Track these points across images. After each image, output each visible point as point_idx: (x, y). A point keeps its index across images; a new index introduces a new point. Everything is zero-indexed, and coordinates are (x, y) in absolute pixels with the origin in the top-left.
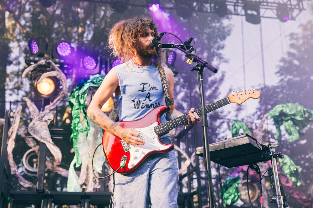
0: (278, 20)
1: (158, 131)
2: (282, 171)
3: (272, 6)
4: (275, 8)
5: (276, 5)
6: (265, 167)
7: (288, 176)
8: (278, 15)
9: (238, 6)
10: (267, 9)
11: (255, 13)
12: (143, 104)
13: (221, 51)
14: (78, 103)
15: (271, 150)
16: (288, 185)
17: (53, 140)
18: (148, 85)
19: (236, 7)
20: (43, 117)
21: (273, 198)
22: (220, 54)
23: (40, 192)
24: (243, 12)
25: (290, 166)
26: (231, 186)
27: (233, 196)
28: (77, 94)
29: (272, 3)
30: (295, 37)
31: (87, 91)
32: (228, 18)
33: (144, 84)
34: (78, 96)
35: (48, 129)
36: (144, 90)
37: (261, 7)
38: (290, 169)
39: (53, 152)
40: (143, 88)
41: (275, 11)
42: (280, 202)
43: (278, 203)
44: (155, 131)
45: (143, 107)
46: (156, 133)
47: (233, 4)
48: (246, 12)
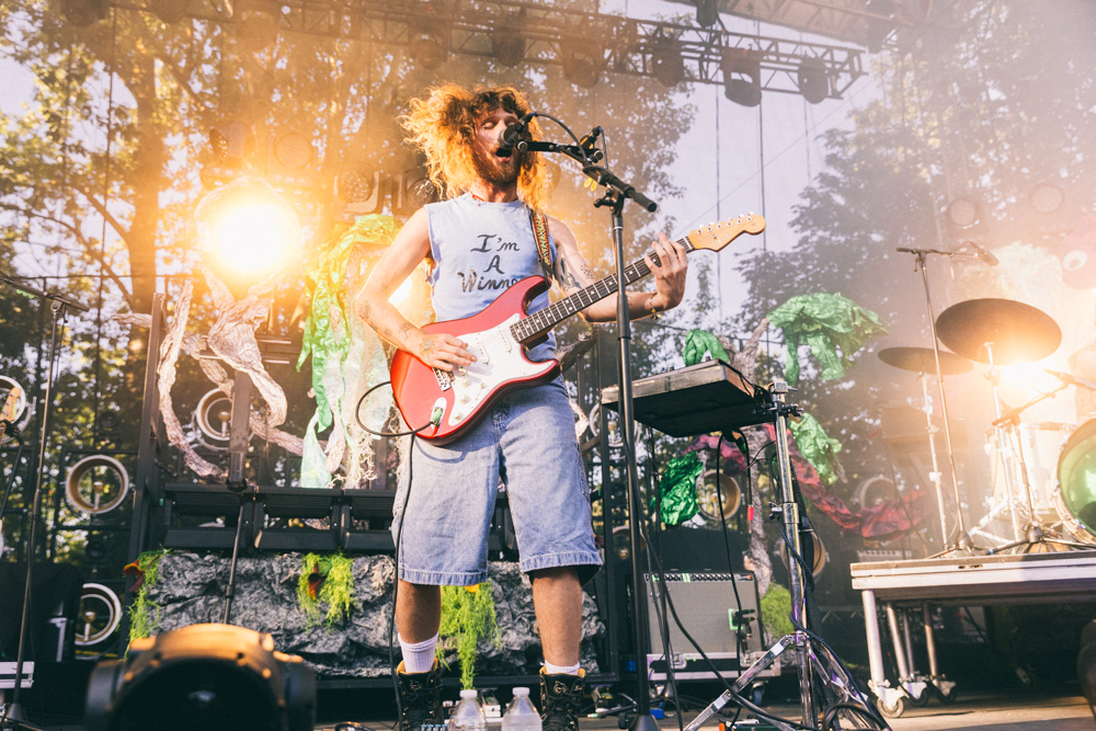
0: (801, 98)
1: (520, 334)
2: (797, 449)
3: (787, 63)
4: (796, 68)
5: (798, 61)
6: (760, 439)
7: (810, 461)
8: (801, 85)
9: (709, 61)
10: (776, 69)
11: (747, 78)
12: (482, 278)
13: (665, 169)
14: (326, 282)
15: (775, 398)
16: (809, 481)
17: (267, 366)
18: (496, 239)
19: (705, 64)
20: (245, 311)
21: (774, 509)
22: (664, 175)
23: (237, 486)
24: (720, 77)
25: (815, 439)
26: (679, 481)
27: (683, 504)
28: (325, 260)
29: (788, 56)
30: (839, 139)
31: (349, 252)
32: (683, 90)
33: (488, 237)
34: (328, 263)
35: (254, 340)
36: (487, 248)
37: (762, 64)
38: (816, 444)
39: (266, 396)
40: (485, 244)
41: (795, 76)
42: (790, 518)
43: (786, 521)
44: (514, 333)
45: (482, 285)
46: (515, 337)
47: (698, 55)
48: (727, 76)
